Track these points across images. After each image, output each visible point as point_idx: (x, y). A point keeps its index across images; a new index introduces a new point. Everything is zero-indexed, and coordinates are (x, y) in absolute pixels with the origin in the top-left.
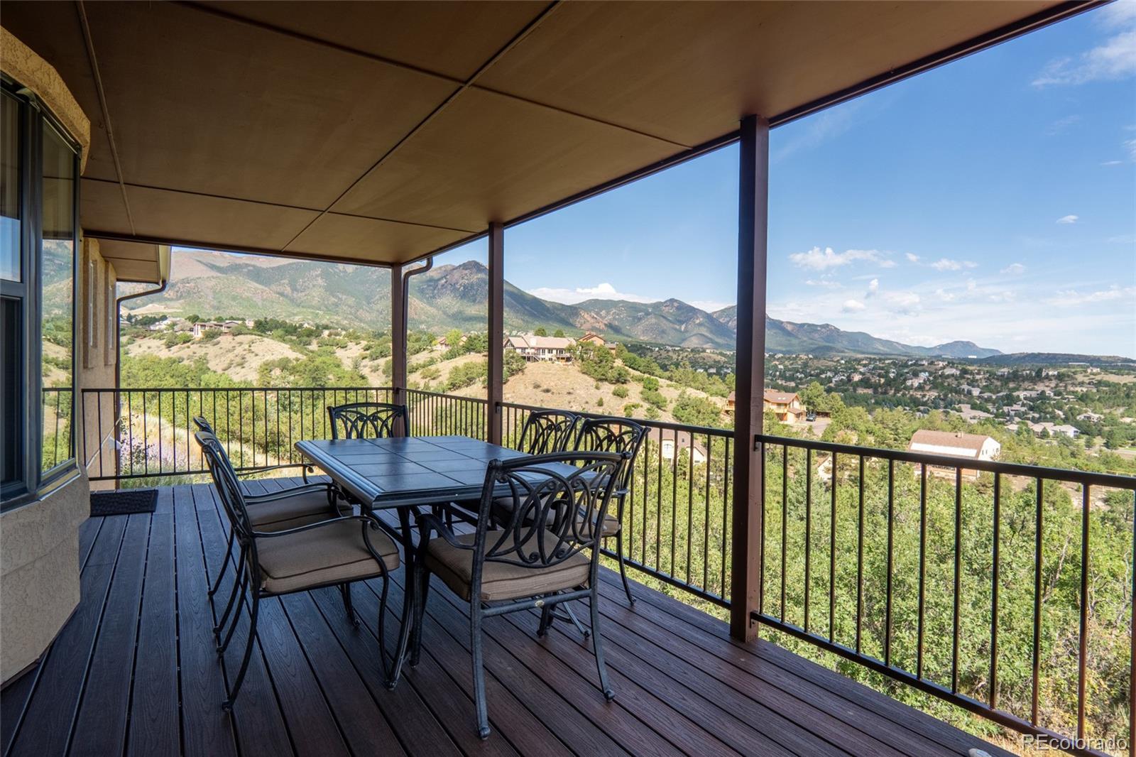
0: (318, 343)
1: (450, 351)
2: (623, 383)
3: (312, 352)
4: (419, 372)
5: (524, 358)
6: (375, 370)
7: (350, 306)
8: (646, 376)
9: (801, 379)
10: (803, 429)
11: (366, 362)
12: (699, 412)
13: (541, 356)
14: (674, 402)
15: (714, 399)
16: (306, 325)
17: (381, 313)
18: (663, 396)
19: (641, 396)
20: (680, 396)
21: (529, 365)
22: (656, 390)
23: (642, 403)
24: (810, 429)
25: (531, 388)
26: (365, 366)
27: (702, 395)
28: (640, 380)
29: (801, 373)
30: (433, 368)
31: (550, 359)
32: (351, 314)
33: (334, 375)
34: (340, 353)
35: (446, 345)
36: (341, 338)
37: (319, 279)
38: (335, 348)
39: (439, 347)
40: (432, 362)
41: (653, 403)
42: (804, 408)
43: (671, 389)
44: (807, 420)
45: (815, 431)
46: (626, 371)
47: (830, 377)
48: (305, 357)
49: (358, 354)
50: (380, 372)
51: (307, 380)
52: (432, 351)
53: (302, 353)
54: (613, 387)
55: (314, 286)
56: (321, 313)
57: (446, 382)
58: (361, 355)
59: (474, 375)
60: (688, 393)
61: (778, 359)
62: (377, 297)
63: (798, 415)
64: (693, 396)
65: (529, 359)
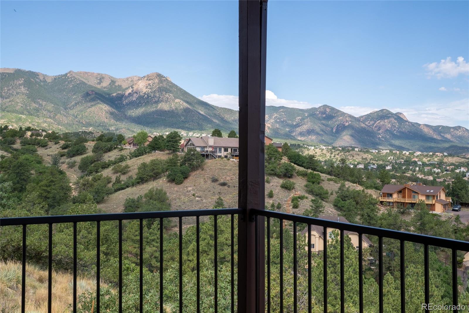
0: (21, 143)
1: (138, 150)
2: (289, 177)
3: (16, 150)
4: (111, 168)
5: (203, 155)
6: (71, 166)
7: (49, 111)
8: (310, 171)
9: (438, 174)
10: (450, 218)
11: (63, 159)
12: (357, 203)
13: (219, 154)
14: (334, 193)
15: (370, 192)
16: (10, 127)
17: (76, 117)
18: (325, 189)
19: (306, 188)
20: (340, 189)
21: (209, 162)
22: (319, 183)
23: (307, 195)
24: (457, 219)
25: (209, 182)
26: (63, 163)
27: (359, 188)
28: (304, 175)
29: (438, 168)
30: (123, 164)
31: (226, 157)
32: (50, 117)
33: (36, 171)
34: (41, 151)
35: (134, 145)
36: (42, 138)
37: (22, 87)
38: (36, 147)
39: (127, 147)
40: (122, 159)
41: (317, 195)
42: (450, 200)
43: (332, 183)
44: (454, 210)
45: (462, 220)
46: (293, 167)
47: (463, 172)
48: (10, 155)
49: (57, 152)
50: (76, 168)
51: (11, 175)
52: (122, 149)
53: (6, 151)
54: (281, 181)
55: (18, 93)
56: (24, 116)
57: (135, 177)
58: (60, 153)
59: (160, 171)
60: (347, 186)
61: (417, 156)
62: (73, 103)
63: (445, 205)
64: (351, 189)
65: (207, 156)
